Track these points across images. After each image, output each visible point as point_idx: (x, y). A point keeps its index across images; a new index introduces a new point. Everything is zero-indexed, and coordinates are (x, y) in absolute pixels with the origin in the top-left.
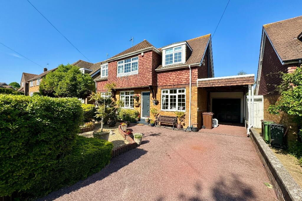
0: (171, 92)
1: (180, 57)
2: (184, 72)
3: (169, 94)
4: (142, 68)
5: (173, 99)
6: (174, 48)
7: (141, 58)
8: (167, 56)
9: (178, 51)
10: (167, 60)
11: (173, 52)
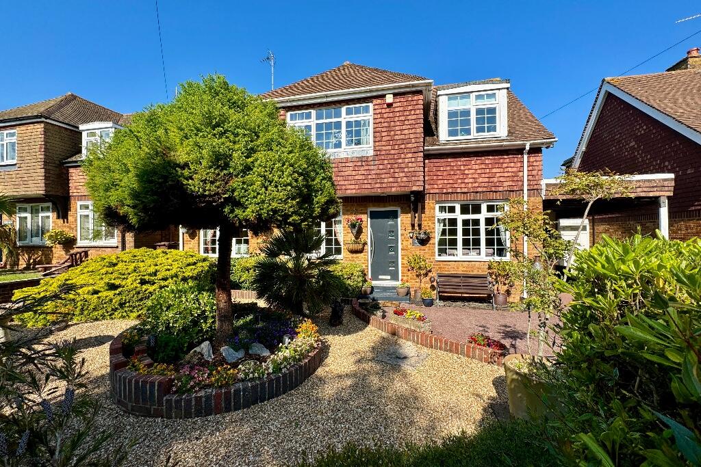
0: (465, 210)
1: (492, 120)
2: (506, 159)
3: (460, 217)
4: (388, 138)
5: (471, 228)
6: (473, 96)
7: (384, 111)
8: (451, 114)
9: (486, 104)
10: (451, 123)
11: (472, 105)
